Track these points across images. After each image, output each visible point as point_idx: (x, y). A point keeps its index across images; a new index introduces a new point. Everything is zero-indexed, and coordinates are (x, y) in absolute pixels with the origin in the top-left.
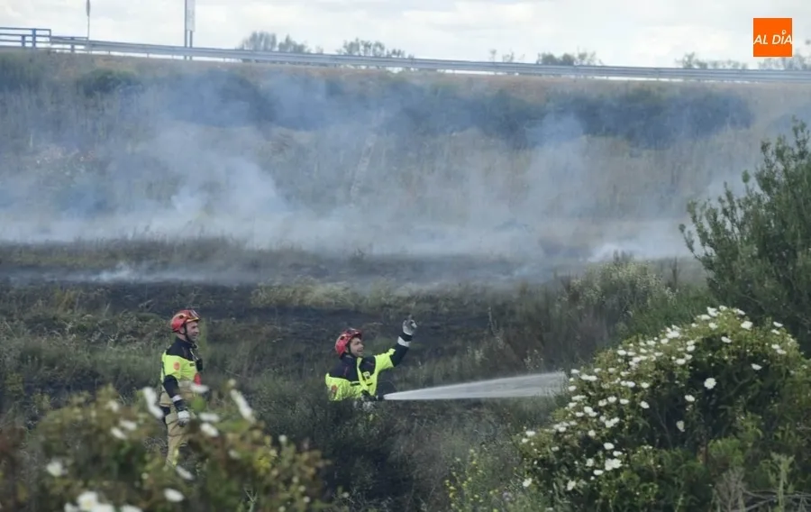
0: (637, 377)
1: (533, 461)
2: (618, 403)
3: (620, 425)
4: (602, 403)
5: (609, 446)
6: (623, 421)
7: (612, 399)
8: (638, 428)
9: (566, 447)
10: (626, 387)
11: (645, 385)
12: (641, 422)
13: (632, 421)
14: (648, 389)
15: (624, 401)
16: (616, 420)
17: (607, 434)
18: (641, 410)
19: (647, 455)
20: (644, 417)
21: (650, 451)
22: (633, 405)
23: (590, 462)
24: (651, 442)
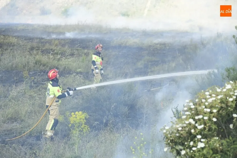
0: (211, 107)
1: (168, 140)
2: (203, 118)
3: (205, 128)
4: (197, 118)
5: (199, 137)
6: (205, 126)
7: (201, 117)
8: (212, 129)
9: (182, 136)
10: (206, 111)
11: (215, 111)
12: (214, 127)
13: (209, 126)
14: (216, 112)
15: (206, 118)
16: (202, 126)
17: (199, 132)
18: (213, 122)
19: (216, 142)
20: (214, 124)
21: (217, 140)
22: (210, 119)
23: (192, 143)
24: (218, 136)
